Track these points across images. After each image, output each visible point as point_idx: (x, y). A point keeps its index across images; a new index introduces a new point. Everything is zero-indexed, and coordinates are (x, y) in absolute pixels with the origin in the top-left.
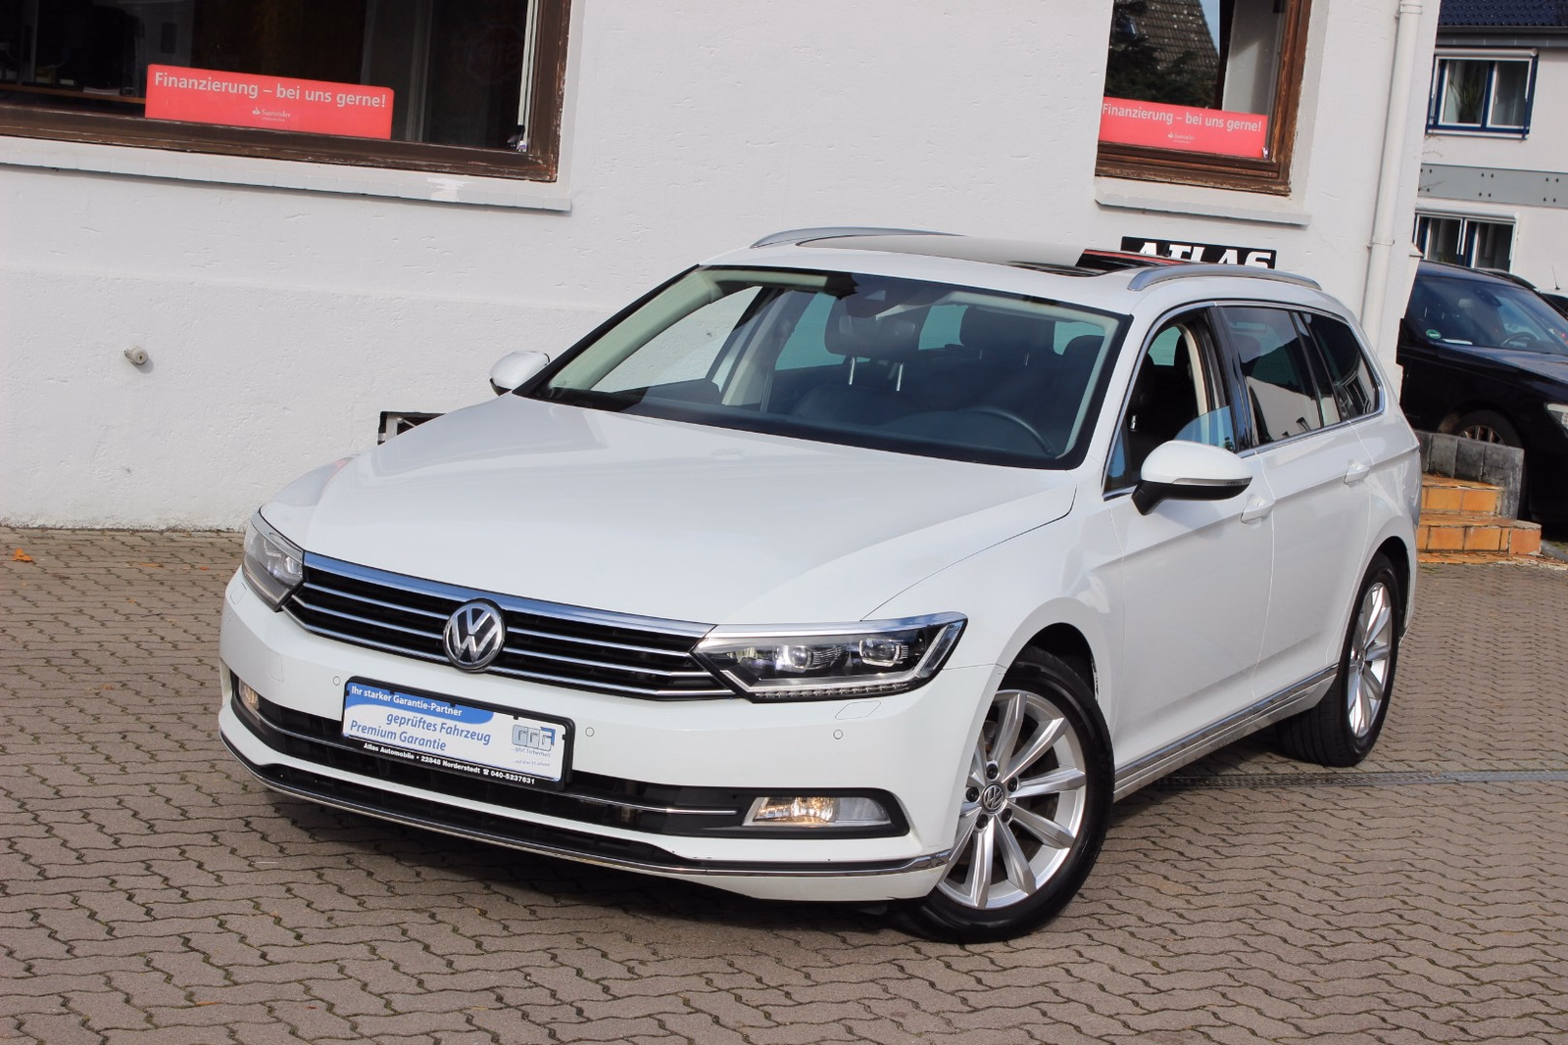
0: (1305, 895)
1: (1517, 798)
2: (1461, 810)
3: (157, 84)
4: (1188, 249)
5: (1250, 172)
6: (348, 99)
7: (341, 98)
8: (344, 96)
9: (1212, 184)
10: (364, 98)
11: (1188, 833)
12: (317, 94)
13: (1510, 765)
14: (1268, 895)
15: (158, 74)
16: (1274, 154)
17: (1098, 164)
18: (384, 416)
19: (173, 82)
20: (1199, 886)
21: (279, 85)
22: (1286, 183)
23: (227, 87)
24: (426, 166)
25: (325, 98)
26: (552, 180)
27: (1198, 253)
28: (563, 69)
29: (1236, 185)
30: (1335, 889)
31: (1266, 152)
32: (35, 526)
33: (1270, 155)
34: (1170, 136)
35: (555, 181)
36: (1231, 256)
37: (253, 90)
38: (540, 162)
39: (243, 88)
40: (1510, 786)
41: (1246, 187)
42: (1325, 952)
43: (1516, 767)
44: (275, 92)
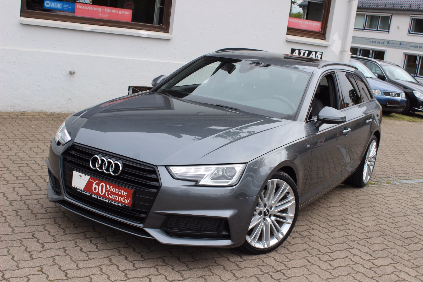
0: (389, 226)
1: (411, 189)
2: (403, 193)
3: (77, 7)
4: (305, 51)
5: (317, 35)
6: (122, 12)
7: (120, 12)
8: (121, 11)
9: (310, 37)
10: (126, 12)
11: (348, 204)
12: (115, 11)
13: (403, 179)
14: (381, 226)
15: (78, 5)
16: (323, 31)
17: (287, 32)
18: (129, 87)
19: (81, 7)
20: (363, 223)
21: (106, 8)
22: (325, 37)
23: (94, 9)
24: (139, 28)
25: (116, 12)
26: (168, 32)
27: (307, 53)
28: (171, 6)
29: (314, 37)
30: (394, 223)
31: (321, 30)
32: (49, 112)
33: (322, 31)
34: (301, 26)
35: (168, 33)
36: (314, 53)
37: (100, 9)
38: (166, 28)
39: (98, 9)
40: (407, 185)
41: (317, 38)
42: (407, 247)
43: (404, 179)
44: (105, 10)
